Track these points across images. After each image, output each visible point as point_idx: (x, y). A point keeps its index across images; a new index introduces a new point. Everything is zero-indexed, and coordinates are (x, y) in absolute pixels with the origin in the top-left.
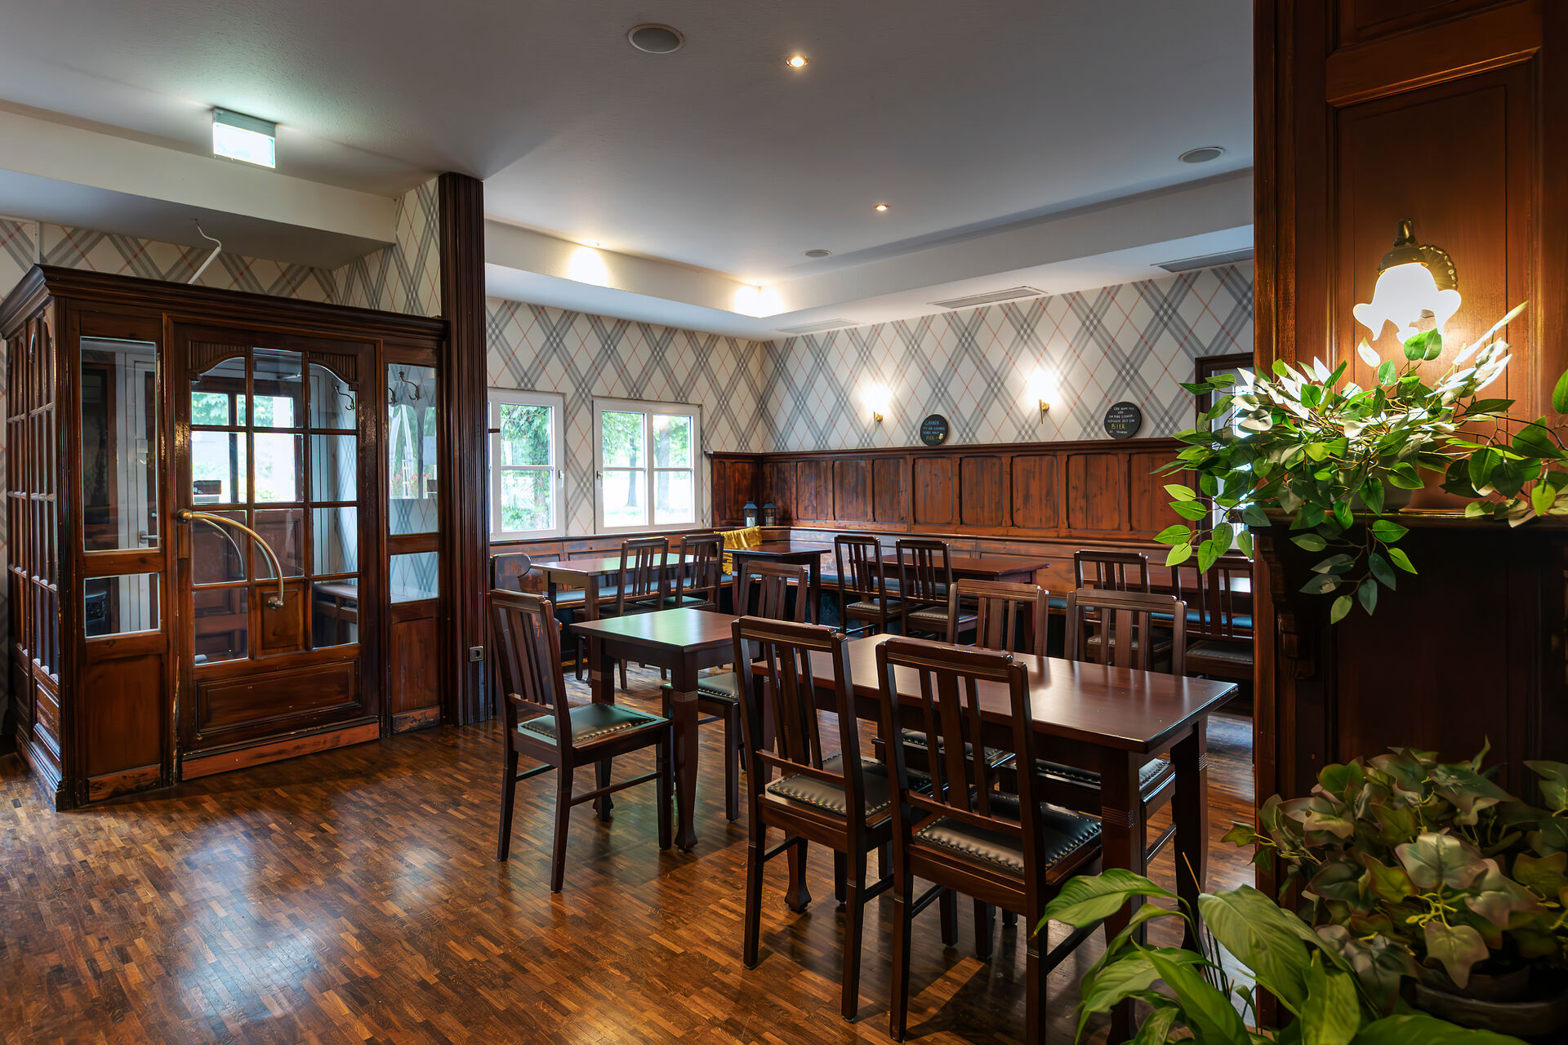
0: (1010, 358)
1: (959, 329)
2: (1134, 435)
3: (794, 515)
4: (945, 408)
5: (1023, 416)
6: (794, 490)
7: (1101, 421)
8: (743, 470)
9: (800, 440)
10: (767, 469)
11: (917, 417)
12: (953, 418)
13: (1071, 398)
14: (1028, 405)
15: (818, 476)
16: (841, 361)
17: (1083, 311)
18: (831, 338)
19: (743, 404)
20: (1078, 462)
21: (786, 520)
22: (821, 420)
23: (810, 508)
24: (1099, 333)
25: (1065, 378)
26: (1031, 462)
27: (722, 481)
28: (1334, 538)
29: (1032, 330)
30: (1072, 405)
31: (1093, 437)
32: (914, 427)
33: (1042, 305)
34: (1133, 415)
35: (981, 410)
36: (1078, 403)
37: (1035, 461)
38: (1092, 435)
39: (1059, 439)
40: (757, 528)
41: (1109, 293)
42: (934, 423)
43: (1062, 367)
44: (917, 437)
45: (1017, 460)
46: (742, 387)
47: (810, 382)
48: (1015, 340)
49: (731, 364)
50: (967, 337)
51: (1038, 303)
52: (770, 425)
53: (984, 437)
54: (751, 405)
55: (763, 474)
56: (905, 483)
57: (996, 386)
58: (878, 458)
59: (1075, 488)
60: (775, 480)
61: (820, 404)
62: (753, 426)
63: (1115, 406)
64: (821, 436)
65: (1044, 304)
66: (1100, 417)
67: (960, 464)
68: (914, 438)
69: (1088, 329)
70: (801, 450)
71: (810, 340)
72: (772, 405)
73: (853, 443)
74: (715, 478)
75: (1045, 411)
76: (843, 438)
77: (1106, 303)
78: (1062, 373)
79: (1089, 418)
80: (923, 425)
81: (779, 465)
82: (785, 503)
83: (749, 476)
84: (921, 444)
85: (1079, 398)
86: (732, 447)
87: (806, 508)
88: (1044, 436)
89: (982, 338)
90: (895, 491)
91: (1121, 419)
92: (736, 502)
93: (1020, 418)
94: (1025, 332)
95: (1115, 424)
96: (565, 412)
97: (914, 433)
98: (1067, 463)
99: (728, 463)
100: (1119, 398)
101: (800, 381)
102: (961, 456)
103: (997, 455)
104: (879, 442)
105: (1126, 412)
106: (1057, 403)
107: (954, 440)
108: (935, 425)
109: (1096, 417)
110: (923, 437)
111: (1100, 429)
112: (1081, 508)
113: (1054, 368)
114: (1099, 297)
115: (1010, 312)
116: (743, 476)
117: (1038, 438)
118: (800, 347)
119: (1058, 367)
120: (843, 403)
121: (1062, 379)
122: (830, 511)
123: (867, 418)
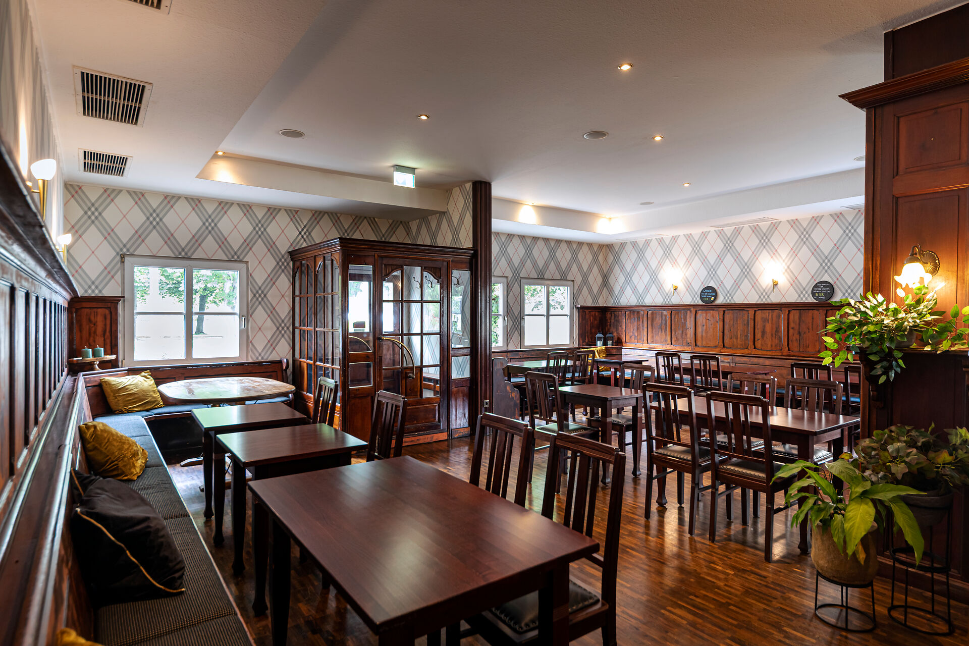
0: (755, 256)
1: (725, 239)
2: (829, 299)
3: (624, 340)
4: (715, 283)
5: (762, 288)
6: (624, 327)
7: (810, 292)
8: (595, 314)
9: (627, 299)
10: (608, 315)
11: (698, 287)
12: (720, 288)
13: (792, 278)
14: (766, 281)
15: (638, 318)
16: (653, 256)
17: (799, 229)
18: (647, 243)
19: (595, 279)
20: (795, 315)
21: (619, 342)
22: (641, 288)
23: (633, 337)
24: (809, 242)
25: (788, 267)
26: (767, 314)
27: (584, 322)
28: (883, 356)
29: (769, 240)
30: (792, 282)
31: (804, 300)
32: (696, 293)
33: (775, 226)
34: (830, 288)
35: (737, 284)
36: (796, 281)
37: (769, 313)
38: (804, 299)
39: (783, 301)
40: (604, 347)
41: (816, 220)
42: (708, 291)
43: (786, 261)
44: (698, 299)
45: (758, 313)
46: (595, 270)
47: (635, 267)
48: (758, 245)
49: (590, 257)
50: (729, 244)
51: (772, 225)
52: (611, 291)
53: (738, 299)
54: (600, 280)
55: (606, 317)
56: (690, 323)
57: (747, 271)
58: (675, 310)
59: (793, 328)
60: (612, 321)
61: (641, 279)
62: (600, 291)
63: (819, 283)
64: (640, 297)
65: (776, 226)
66: (808, 289)
67: (724, 314)
68: (696, 299)
69: (802, 240)
70: (628, 305)
71: (634, 244)
72: (611, 280)
73: (659, 301)
74: (580, 320)
75: (775, 285)
76: (653, 298)
77: (814, 226)
78: (786, 264)
79: (802, 289)
80: (702, 292)
81: (615, 313)
82: (618, 334)
83: (598, 319)
84: (701, 302)
85: (796, 278)
86: (589, 303)
87: (631, 337)
88: (775, 299)
89: (738, 244)
90: (684, 327)
91: (822, 290)
92: (591, 333)
93: (761, 289)
94: (764, 241)
95: (818, 293)
96: (507, 286)
97: (696, 296)
98: (789, 314)
99: (587, 311)
100: (821, 278)
101: (628, 267)
102: (724, 309)
103: (746, 309)
104: (675, 300)
105: (825, 287)
106: (783, 281)
107: (720, 300)
108: (709, 293)
109: (806, 289)
110: (701, 298)
111: (809, 295)
112: (797, 340)
113: (782, 261)
114: (810, 221)
115: (755, 229)
116: (595, 319)
117: (771, 300)
118: (629, 248)
119: (784, 261)
120: (654, 278)
121: (786, 267)
122: (645, 338)
123: (668, 287)
